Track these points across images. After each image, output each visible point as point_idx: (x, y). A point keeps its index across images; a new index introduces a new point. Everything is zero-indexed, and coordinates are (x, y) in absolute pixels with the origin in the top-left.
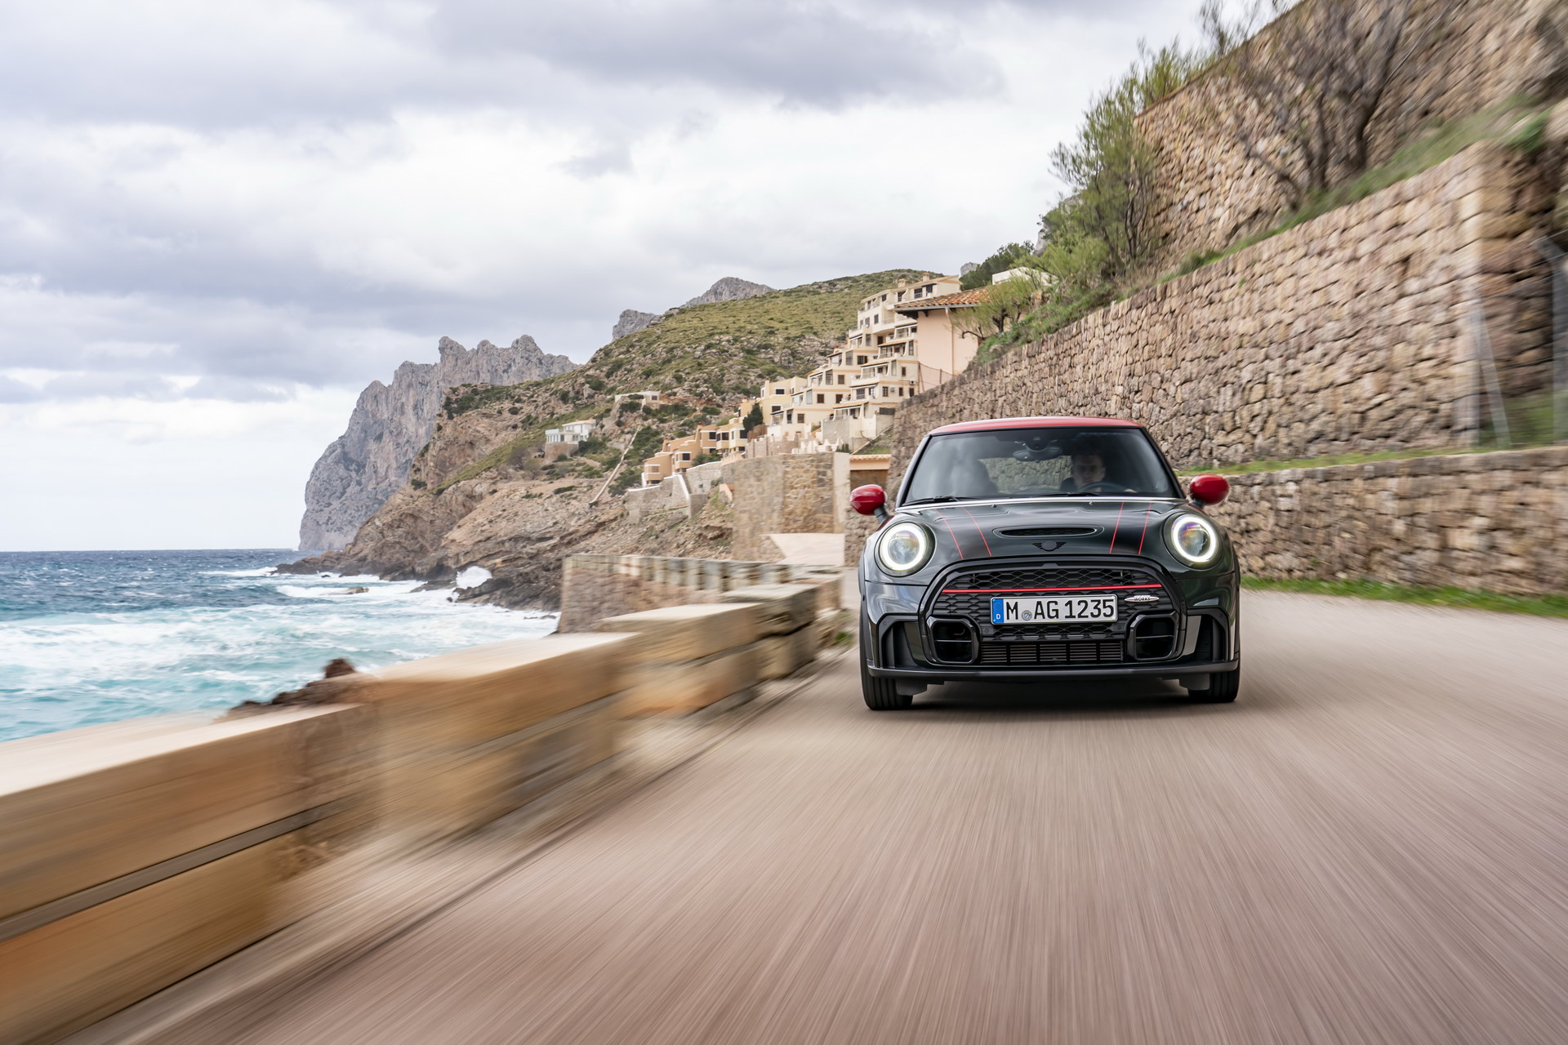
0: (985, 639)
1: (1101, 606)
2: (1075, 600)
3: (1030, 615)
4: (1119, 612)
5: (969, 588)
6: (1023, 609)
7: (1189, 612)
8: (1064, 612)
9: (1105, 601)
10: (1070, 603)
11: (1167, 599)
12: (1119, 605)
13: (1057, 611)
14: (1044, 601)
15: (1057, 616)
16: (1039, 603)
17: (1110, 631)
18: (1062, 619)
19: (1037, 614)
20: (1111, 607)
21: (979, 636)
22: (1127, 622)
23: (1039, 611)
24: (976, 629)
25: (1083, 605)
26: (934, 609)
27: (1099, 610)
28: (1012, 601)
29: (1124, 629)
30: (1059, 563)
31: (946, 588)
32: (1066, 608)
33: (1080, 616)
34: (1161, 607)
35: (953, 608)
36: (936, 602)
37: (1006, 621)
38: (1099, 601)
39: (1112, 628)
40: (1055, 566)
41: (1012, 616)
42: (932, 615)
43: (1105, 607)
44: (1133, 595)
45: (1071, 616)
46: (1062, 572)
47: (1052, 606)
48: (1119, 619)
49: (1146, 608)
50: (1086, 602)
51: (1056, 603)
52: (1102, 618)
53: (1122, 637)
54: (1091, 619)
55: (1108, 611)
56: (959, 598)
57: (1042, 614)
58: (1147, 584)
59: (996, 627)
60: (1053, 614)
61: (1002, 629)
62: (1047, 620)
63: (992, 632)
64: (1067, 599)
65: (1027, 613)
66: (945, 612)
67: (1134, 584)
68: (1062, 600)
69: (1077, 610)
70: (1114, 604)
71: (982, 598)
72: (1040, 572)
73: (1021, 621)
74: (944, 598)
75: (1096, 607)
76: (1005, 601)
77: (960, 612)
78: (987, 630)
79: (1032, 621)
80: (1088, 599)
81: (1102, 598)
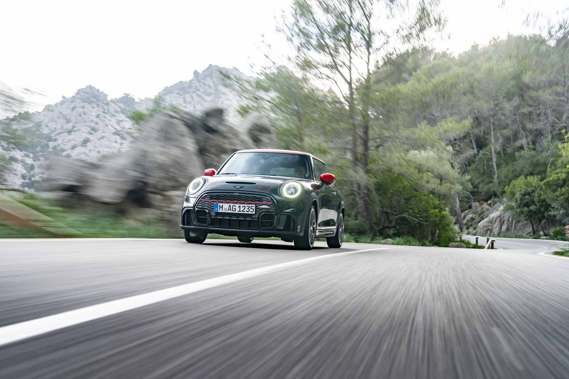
0: (212, 217)
1: (250, 208)
2: (241, 206)
3: (227, 210)
4: (256, 211)
5: (209, 199)
6: (225, 207)
7: (281, 213)
8: (238, 209)
9: (251, 207)
10: (240, 206)
11: (274, 208)
12: (256, 209)
13: (235, 209)
14: (232, 205)
15: (235, 211)
16: (230, 206)
17: (252, 217)
18: (237, 212)
19: (229, 209)
20: (253, 209)
21: (211, 216)
22: (258, 215)
23: (230, 209)
24: (209, 213)
25: (244, 207)
26: (197, 206)
27: (249, 210)
28: (221, 205)
29: (257, 217)
30: (239, 193)
31: (202, 199)
32: (238, 208)
33: (243, 211)
34: (270, 210)
35: (203, 206)
36: (198, 203)
37: (219, 211)
38: (249, 207)
39: (253, 216)
40: (238, 194)
41: (221, 209)
42: (196, 208)
43: (251, 209)
44: (261, 205)
45: (240, 211)
46: (240, 196)
47: (234, 207)
48: (256, 213)
49: (265, 210)
50: (245, 207)
51: (235, 206)
52: (250, 213)
53: (257, 220)
54: (246, 212)
55: (252, 210)
56: (205, 202)
57: (231, 209)
58: (267, 202)
59: (216, 213)
60: (234, 210)
61: (218, 214)
62: (232, 212)
63: (214, 214)
64: (239, 205)
65: (226, 209)
66: (200, 207)
67: (263, 202)
68: (237, 205)
69: (242, 209)
70: (254, 208)
71: (212, 203)
72: (232, 196)
73: (223, 211)
74: (201, 202)
75: (248, 209)
76: (219, 204)
77: (205, 207)
78: (213, 214)
79: (227, 212)
80: (246, 206)
81: (250, 206)
